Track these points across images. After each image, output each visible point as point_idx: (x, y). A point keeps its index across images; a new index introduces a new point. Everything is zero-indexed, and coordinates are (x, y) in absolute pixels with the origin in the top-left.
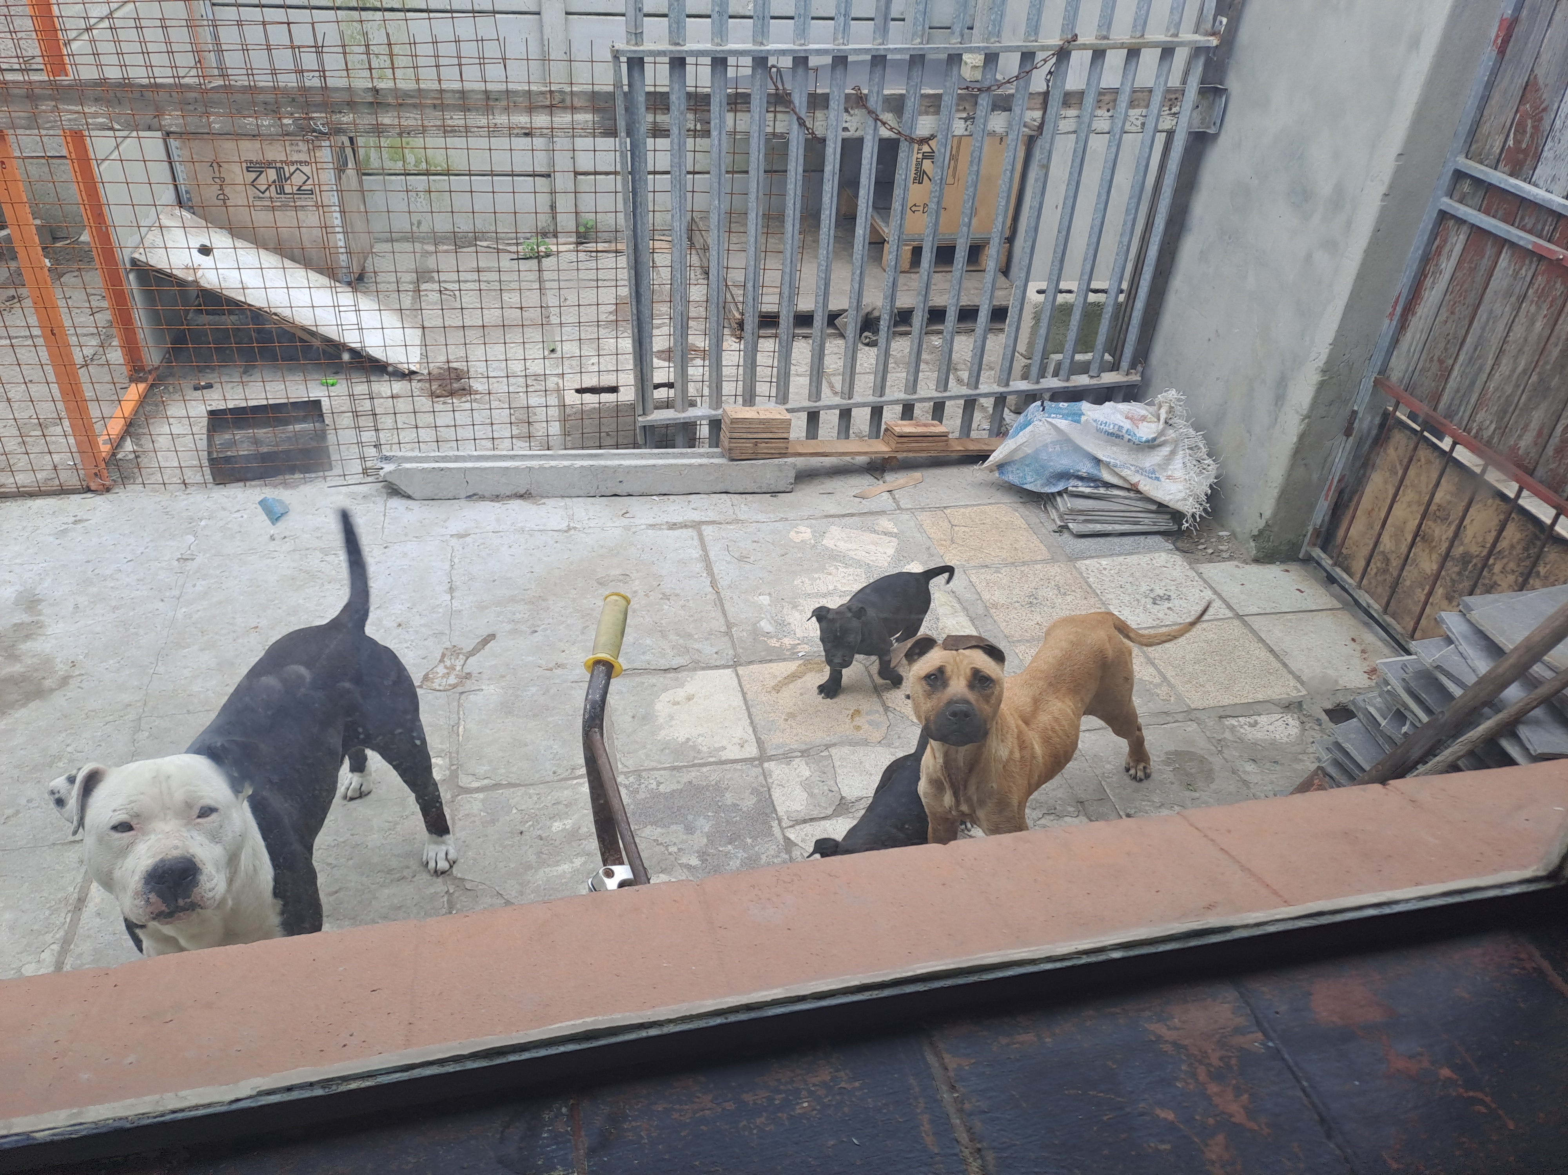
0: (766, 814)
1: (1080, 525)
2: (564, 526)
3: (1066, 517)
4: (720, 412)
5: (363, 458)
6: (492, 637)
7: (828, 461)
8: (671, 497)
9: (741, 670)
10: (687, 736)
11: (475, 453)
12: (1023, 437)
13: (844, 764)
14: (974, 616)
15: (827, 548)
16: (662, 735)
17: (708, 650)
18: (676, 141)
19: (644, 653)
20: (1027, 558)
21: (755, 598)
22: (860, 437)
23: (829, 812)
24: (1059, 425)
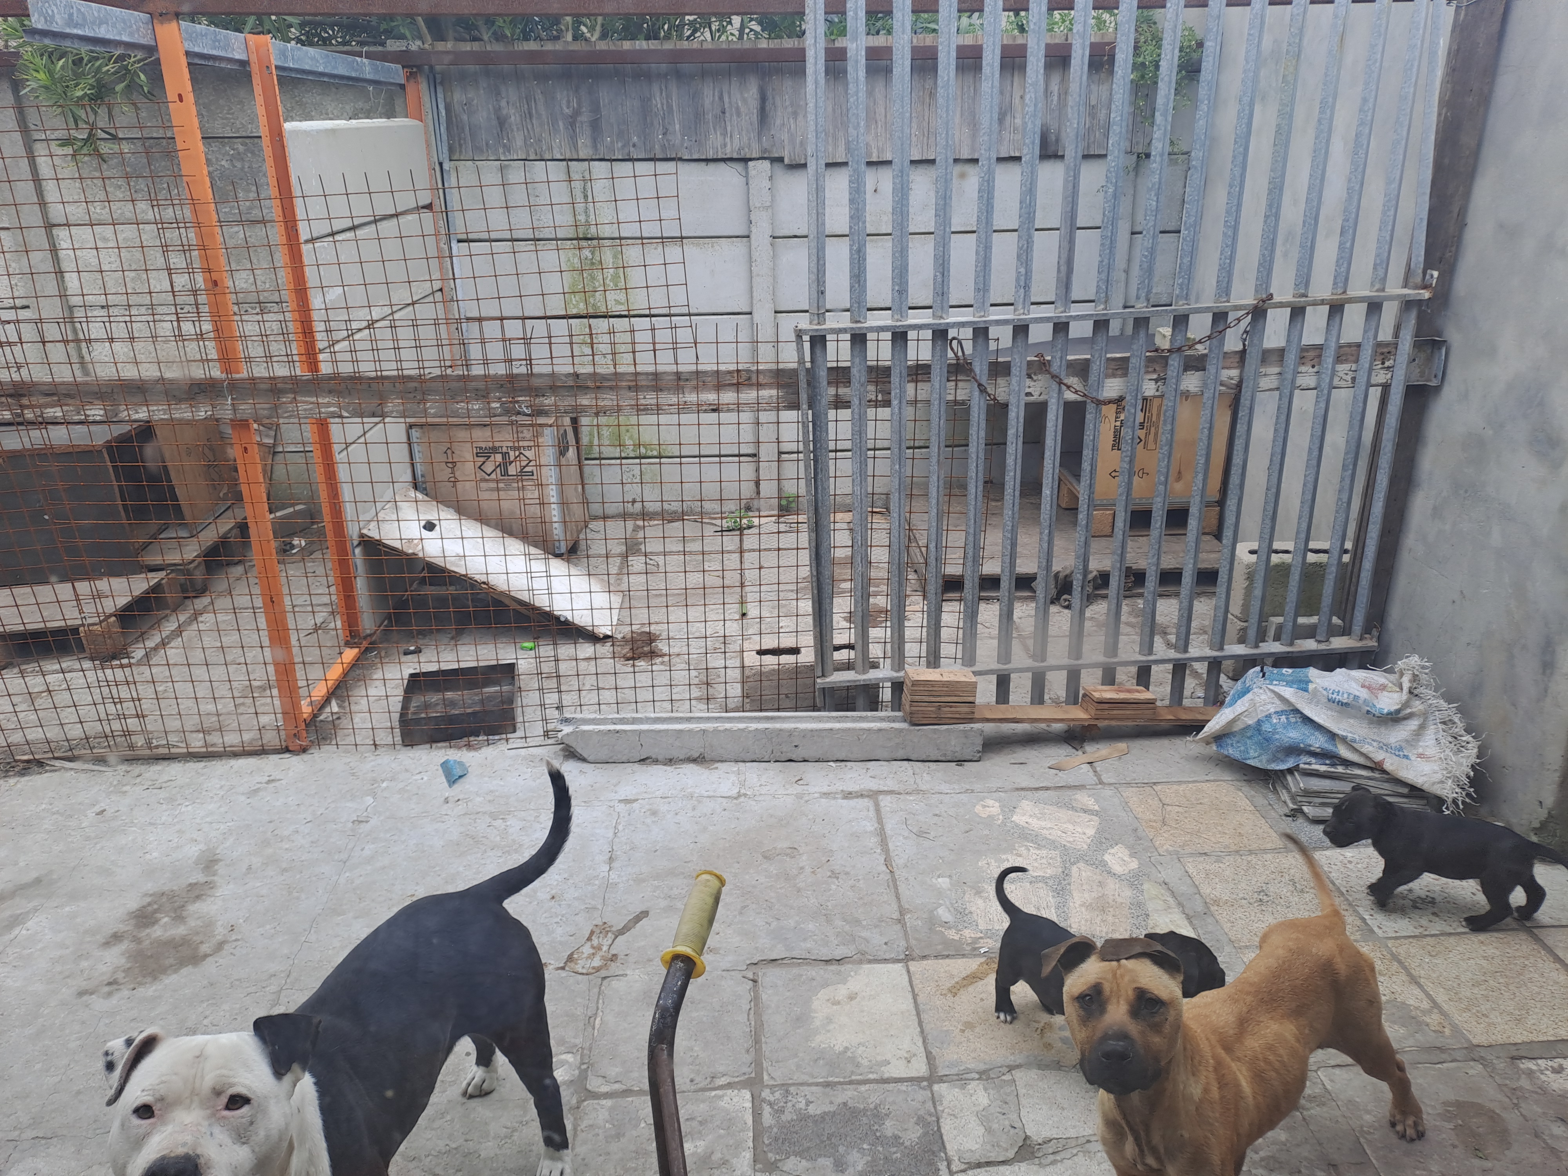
0: (934, 1153)
1: (1317, 809)
2: (734, 792)
3: (1299, 799)
4: (902, 674)
5: (545, 720)
6: (645, 914)
7: (1020, 727)
8: (848, 764)
9: (913, 966)
10: (845, 1044)
11: (652, 715)
12: (1241, 706)
13: (1031, 1092)
14: (1191, 913)
15: (1017, 825)
16: (820, 1041)
17: (876, 939)
18: (856, 410)
19: (805, 940)
20: (1255, 846)
21: (934, 880)
22: (1056, 702)
23: (1011, 1154)
24: (1282, 694)
